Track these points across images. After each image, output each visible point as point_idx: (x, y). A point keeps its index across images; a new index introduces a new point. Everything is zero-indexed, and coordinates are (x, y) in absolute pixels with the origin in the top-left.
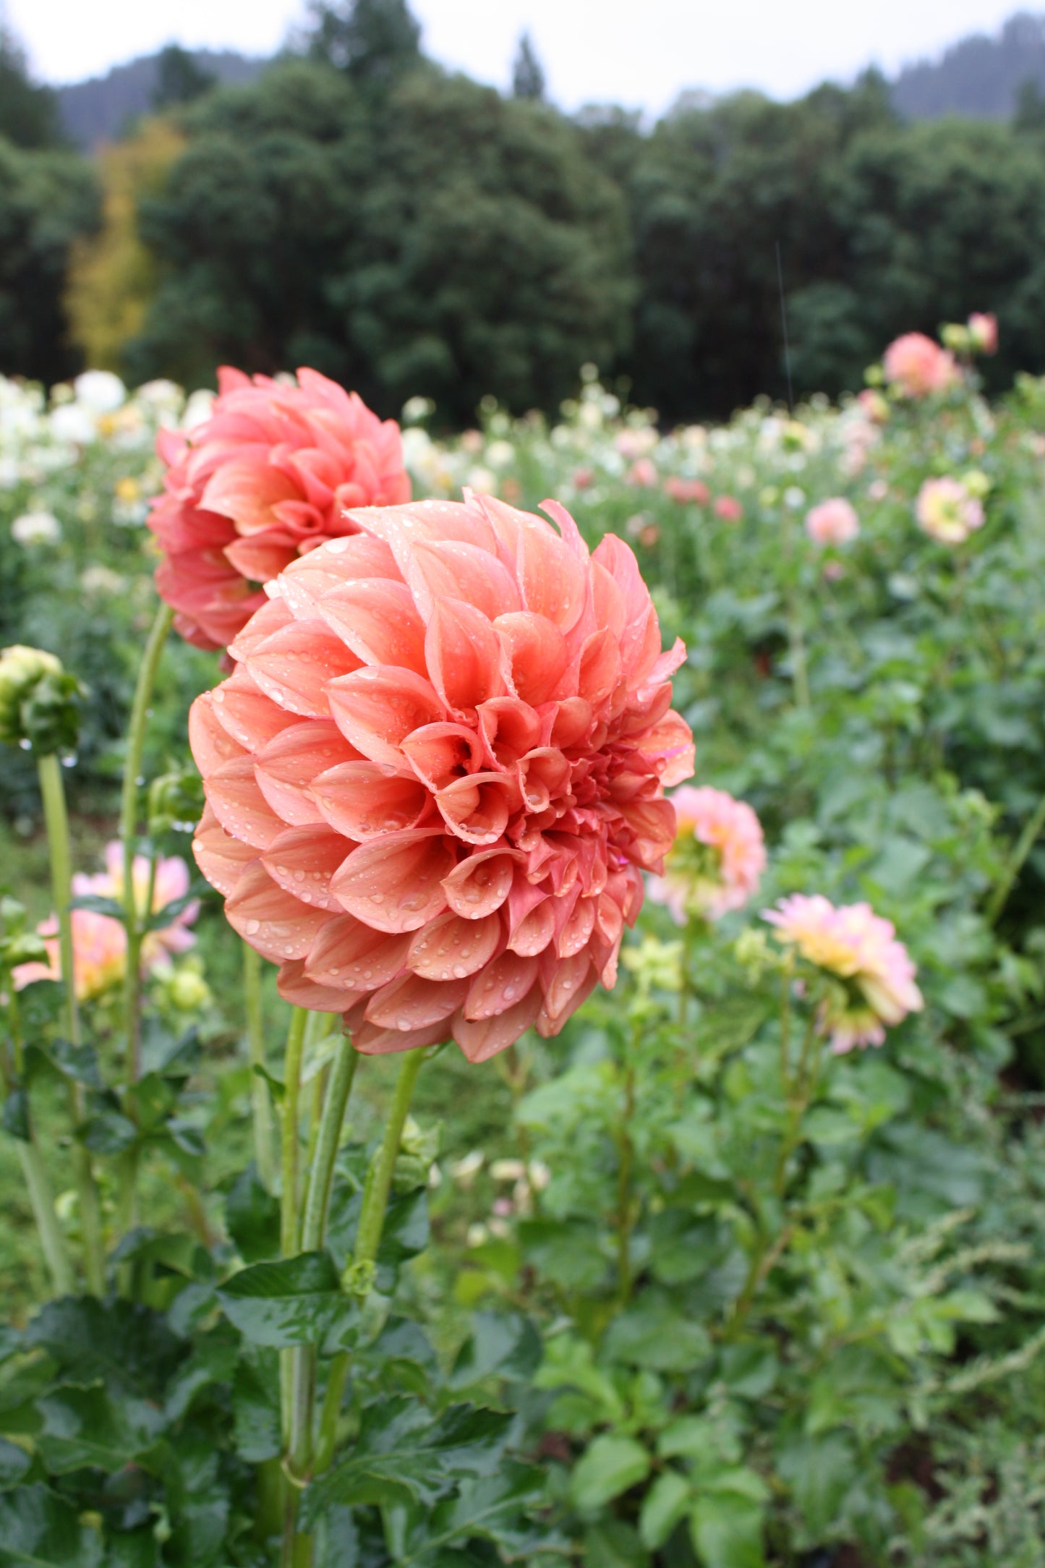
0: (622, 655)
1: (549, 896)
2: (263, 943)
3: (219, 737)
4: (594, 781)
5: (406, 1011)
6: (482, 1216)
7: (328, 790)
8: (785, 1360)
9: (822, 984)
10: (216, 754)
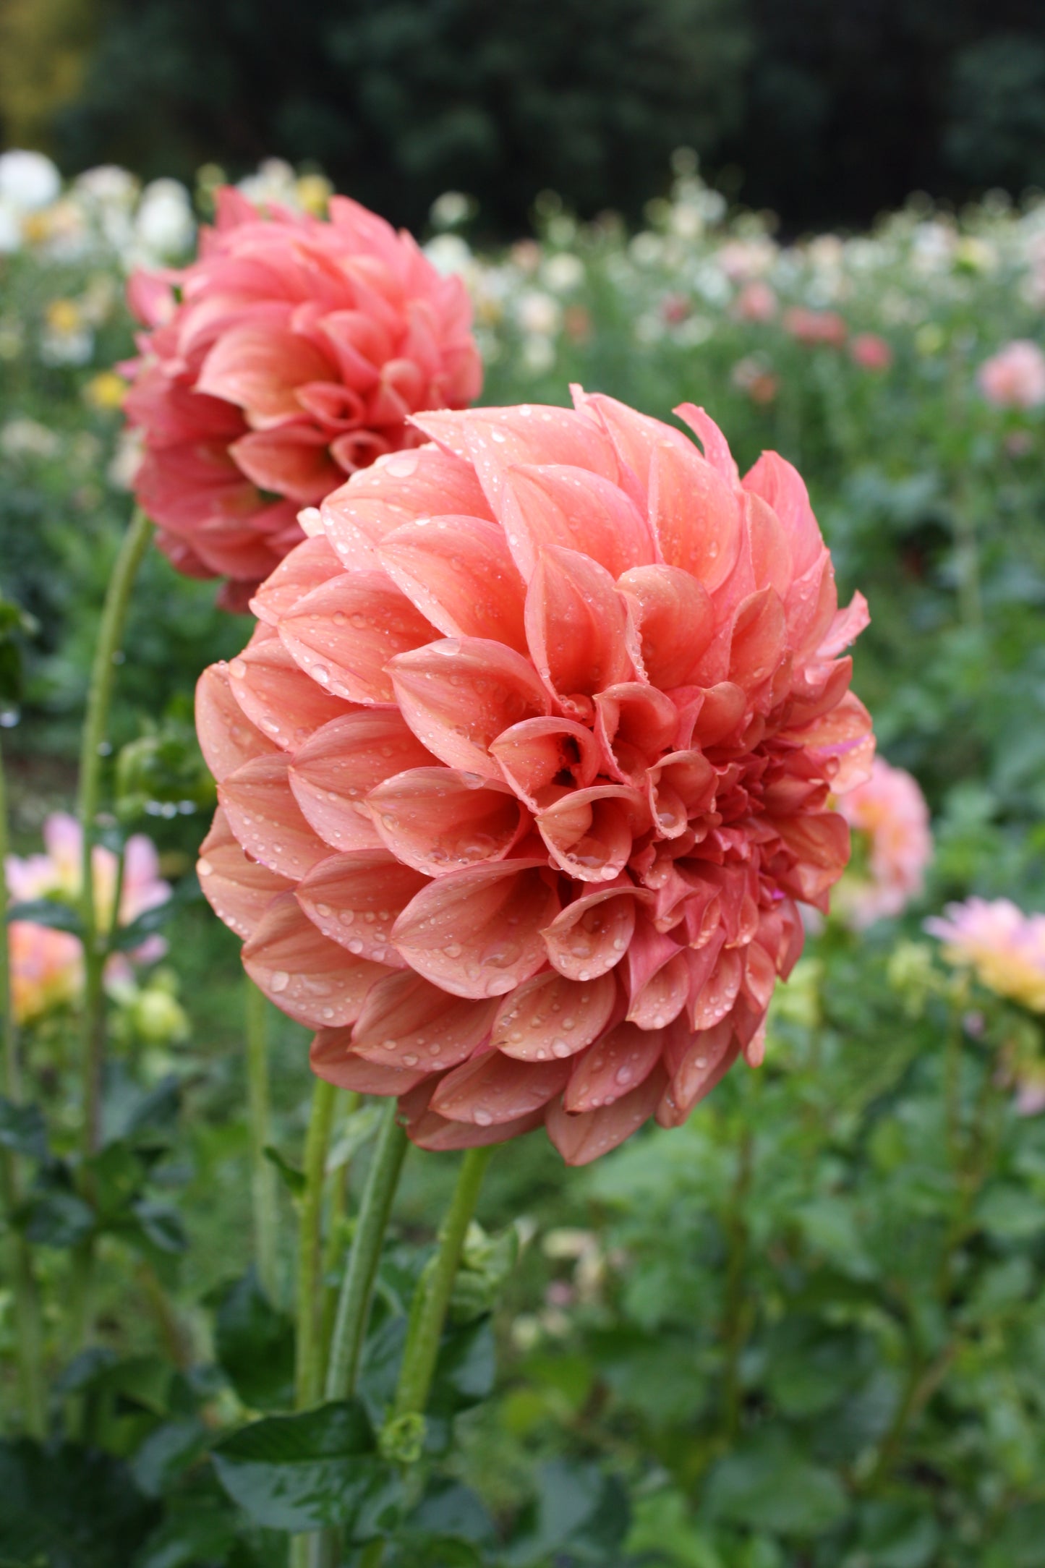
0: (787, 621)
1: (683, 948)
2: (294, 1003)
3: (236, 722)
4: (745, 792)
5: (486, 1099)
6: (531, 1305)
7: (390, 806)
8: (946, 1521)
9: (1005, 1022)
10: (232, 745)
